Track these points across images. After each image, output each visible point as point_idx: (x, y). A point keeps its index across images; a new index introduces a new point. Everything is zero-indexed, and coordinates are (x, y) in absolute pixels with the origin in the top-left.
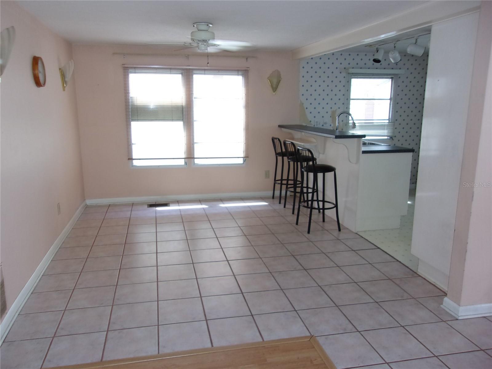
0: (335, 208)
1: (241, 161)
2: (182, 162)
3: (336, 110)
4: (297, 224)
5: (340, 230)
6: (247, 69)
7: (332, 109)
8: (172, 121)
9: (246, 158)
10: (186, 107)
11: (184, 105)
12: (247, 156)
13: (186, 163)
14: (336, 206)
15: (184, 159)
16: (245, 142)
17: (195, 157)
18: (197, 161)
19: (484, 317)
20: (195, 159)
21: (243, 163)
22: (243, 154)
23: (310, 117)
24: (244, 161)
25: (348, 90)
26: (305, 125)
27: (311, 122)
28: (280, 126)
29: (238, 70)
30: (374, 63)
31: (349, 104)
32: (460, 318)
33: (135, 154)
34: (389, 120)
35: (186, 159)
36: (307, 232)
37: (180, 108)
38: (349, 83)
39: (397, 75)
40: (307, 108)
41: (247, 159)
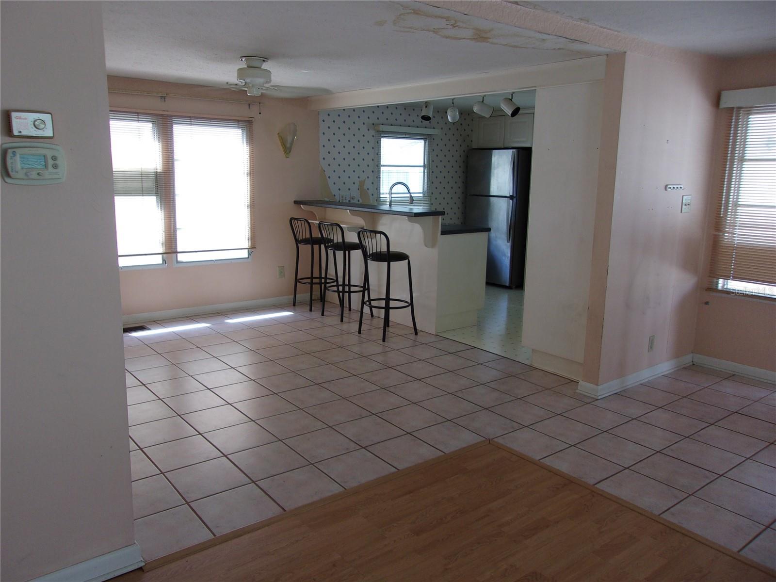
0: (410, 307)
1: (244, 254)
2: (158, 260)
3: (365, 180)
4: (360, 332)
5: (416, 333)
6: (251, 119)
7: (360, 179)
8: (143, 196)
9: (252, 248)
10: (163, 174)
11: (159, 170)
12: (253, 247)
13: (164, 260)
14: (412, 304)
15: (161, 256)
16: (250, 226)
17: (178, 251)
18: (181, 257)
19: (615, 394)
20: (179, 255)
21: (248, 258)
22: (248, 244)
23: (334, 190)
24: (249, 254)
25: (378, 154)
26: (328, 200)
27: (336, 197)
28: (296, 202)
29: (238, 121)
30: (423, 121)
31: (379, 172)
32: (600, 398)
33: (122, 248)
34: (423, 193)
35: (164, 255)
36: (382, 340)
37: (151, 176)
38: (379, 143)
39: (430, 135)
40: (329, 177)
41: (253, 250)
